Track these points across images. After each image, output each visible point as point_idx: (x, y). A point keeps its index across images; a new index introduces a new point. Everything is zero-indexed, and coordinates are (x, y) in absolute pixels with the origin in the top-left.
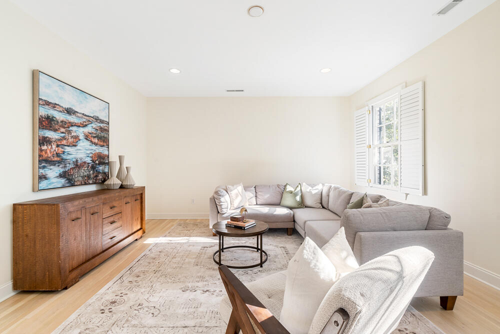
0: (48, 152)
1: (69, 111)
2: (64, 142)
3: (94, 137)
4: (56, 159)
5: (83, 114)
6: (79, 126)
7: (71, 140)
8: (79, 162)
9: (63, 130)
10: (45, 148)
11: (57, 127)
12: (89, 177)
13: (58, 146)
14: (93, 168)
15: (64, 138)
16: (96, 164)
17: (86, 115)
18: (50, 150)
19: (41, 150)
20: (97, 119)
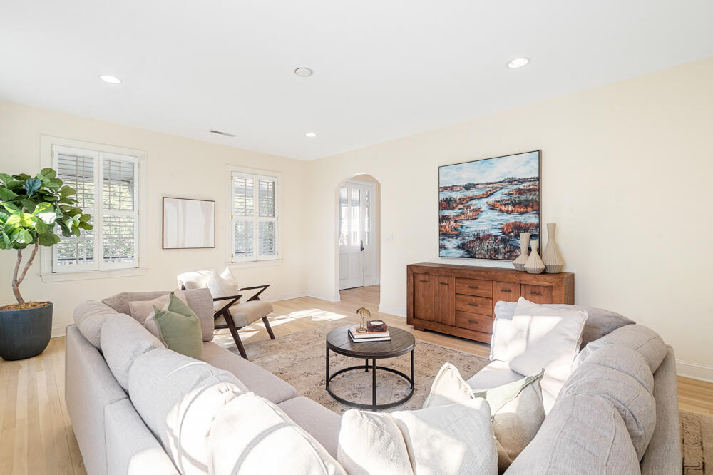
0: (447, 227)
1: (467, 187)
2: (463, 217)
3: (505, 205)
4: (454, 232)
5: (487, 183)
6: (481, 198)
7: (470, 214)
8: (482, 235)
9: (461, 206)
10: (444, 224)
11: (454, 205)
12: (497, 251)
13: (456, 221)
14: (503, 241)
15: (462, 213)
16: (511, 237)
17: (491, 183)
18: (449, 226)
19: (440, 226)
20: (510, 182)
